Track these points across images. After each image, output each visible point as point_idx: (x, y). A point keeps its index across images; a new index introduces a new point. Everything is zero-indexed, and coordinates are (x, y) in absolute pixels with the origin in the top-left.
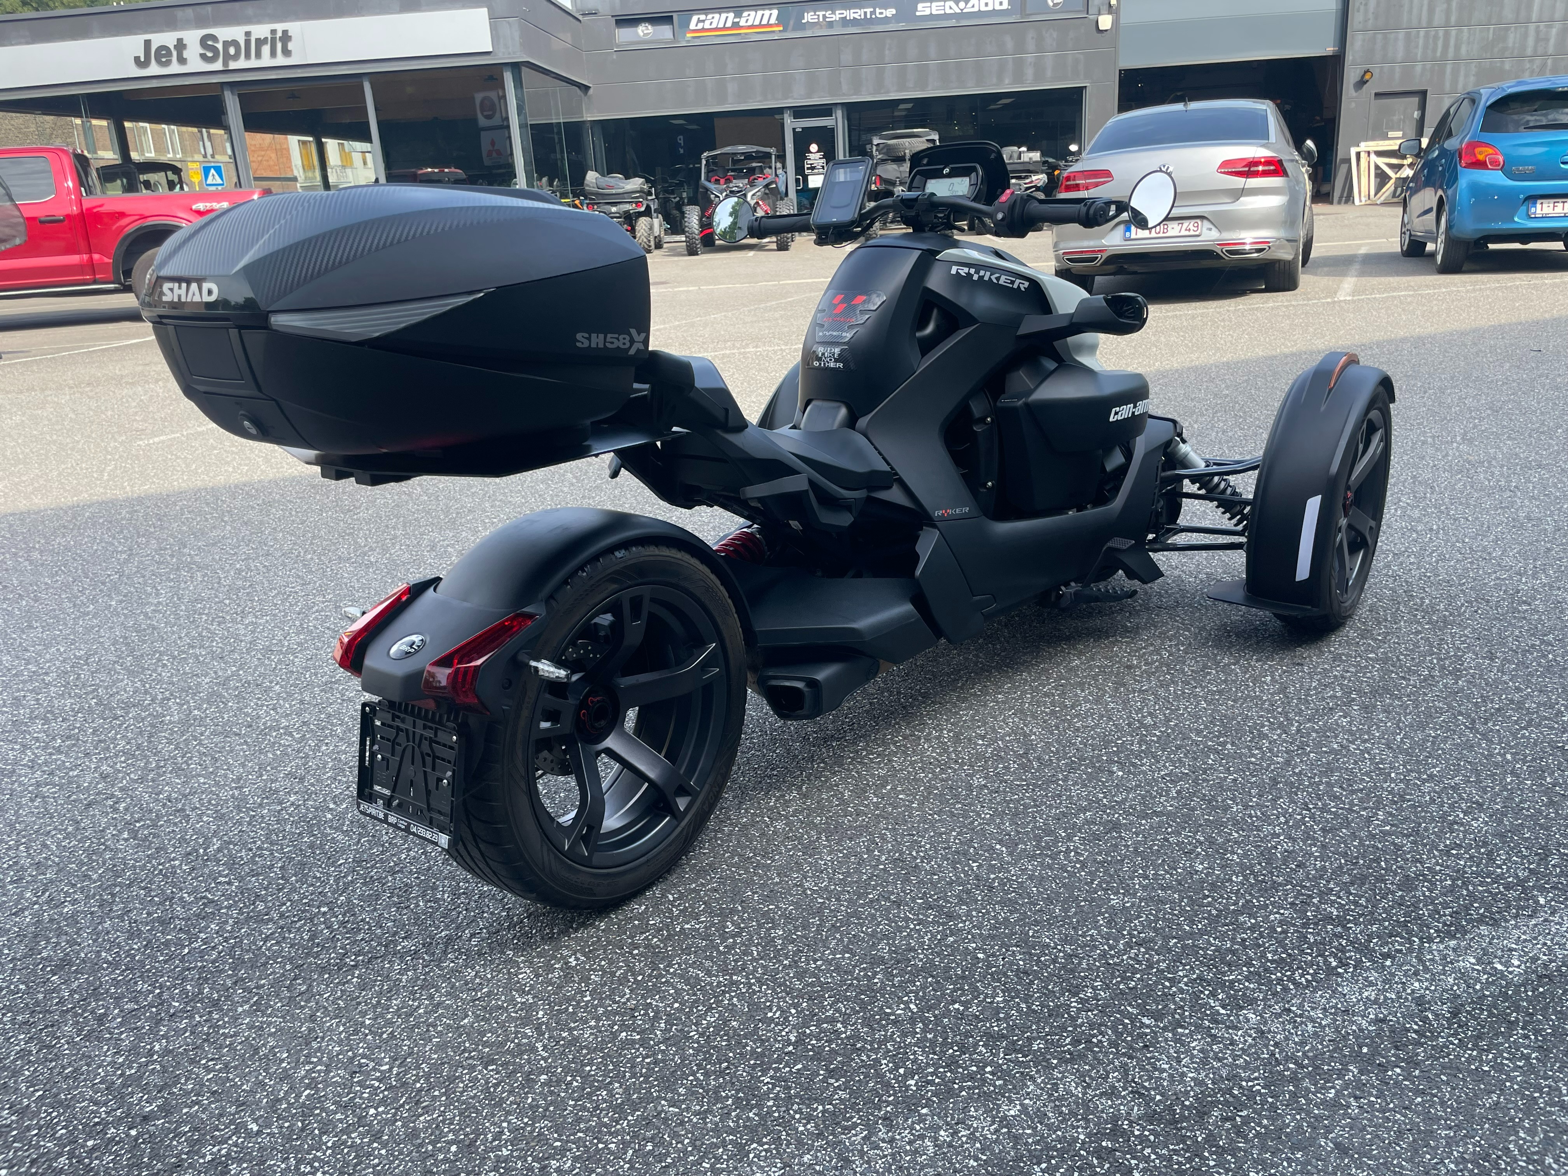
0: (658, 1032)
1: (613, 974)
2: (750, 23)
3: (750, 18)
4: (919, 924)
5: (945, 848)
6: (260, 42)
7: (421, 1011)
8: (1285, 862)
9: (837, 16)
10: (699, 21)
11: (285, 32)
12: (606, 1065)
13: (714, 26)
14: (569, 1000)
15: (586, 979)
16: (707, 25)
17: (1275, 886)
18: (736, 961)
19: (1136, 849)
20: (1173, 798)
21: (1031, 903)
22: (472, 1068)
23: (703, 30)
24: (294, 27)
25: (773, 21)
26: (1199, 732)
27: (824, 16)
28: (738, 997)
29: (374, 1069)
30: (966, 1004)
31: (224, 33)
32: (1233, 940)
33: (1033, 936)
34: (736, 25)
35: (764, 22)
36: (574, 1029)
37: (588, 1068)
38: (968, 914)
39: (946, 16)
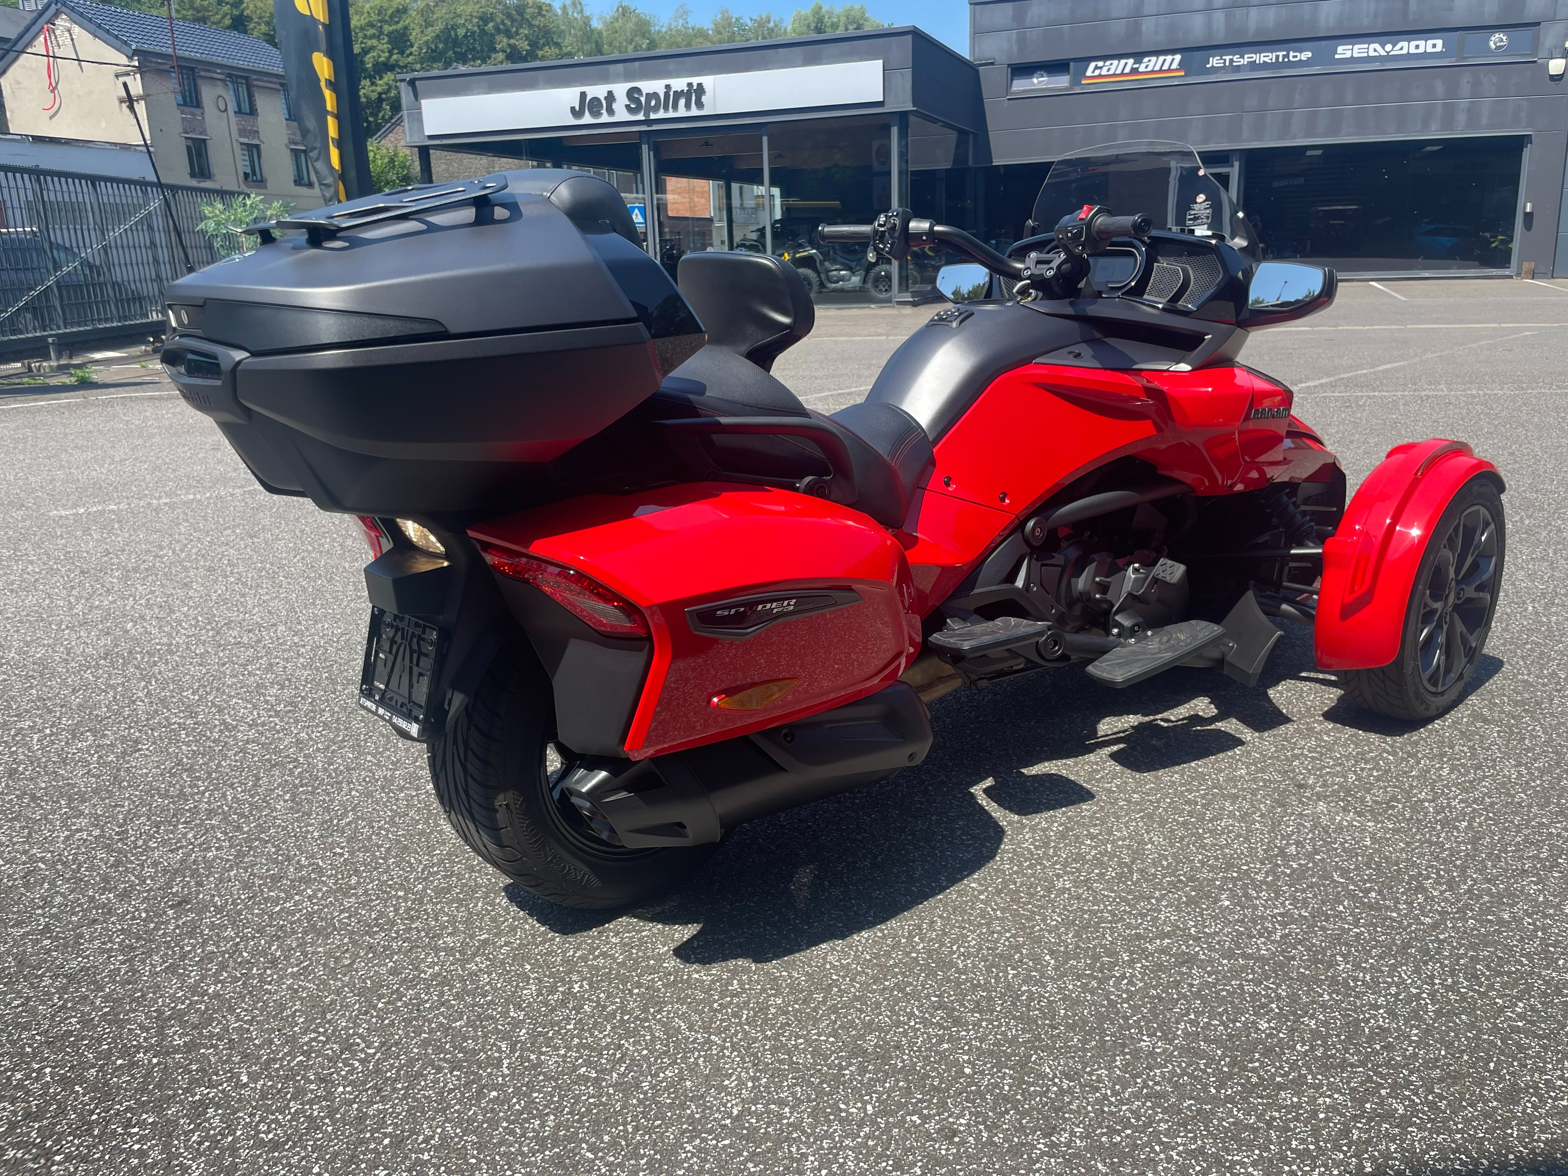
0: (615, 1075)
1: (604, 1007)
2: (1149, 69)
3: (1151, 63)
4: (920, 1023)
5: (989, 949)
6: (678, 95)
7: (427, 1005)
8: (1370, 1040)
9: (1246, 60)
10: (1096, 68)
11: (700, 85)
12: (552, 1096)
13: (1111, 72)
14: (553, 1024)
15: (578, 1009)
16: (1104, 72)
17: (1344, 1065)
18: (722, 1020)
19: (1199, 991)
20: (1273, 942)
21: (1050, 1026)
22: (439, 1070)
23: (1100, 76)
24: (708, 81)
25: (1174, 66)
26: (1344, 872)
27: (1231, 61)
28: (705, 1057)
29: (362, 1051)
30: (925, 1119)
31: (648, 86)
32: (1259, 1118)
33: (1035, 1062)
34: (1134, 71)
35: (1165, 67)
36: (543, 1053)
37: (535, 1095)
38: (977, 1025)
39: (1369, 59)
